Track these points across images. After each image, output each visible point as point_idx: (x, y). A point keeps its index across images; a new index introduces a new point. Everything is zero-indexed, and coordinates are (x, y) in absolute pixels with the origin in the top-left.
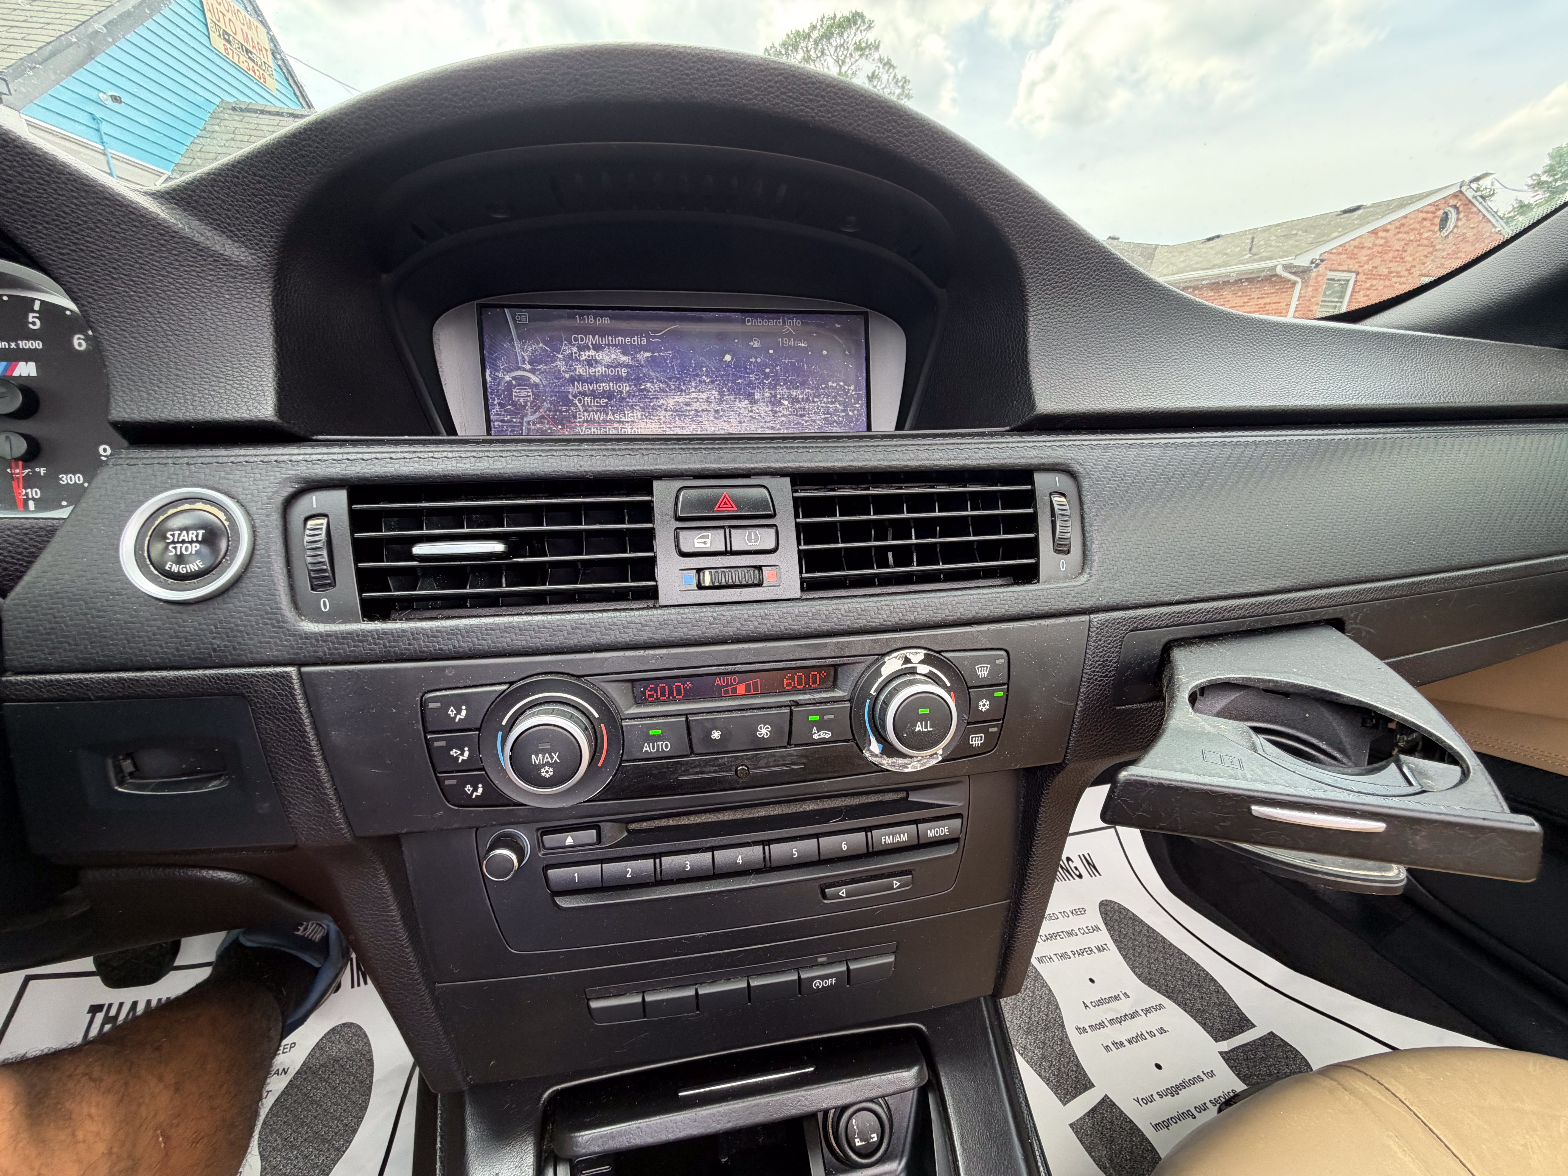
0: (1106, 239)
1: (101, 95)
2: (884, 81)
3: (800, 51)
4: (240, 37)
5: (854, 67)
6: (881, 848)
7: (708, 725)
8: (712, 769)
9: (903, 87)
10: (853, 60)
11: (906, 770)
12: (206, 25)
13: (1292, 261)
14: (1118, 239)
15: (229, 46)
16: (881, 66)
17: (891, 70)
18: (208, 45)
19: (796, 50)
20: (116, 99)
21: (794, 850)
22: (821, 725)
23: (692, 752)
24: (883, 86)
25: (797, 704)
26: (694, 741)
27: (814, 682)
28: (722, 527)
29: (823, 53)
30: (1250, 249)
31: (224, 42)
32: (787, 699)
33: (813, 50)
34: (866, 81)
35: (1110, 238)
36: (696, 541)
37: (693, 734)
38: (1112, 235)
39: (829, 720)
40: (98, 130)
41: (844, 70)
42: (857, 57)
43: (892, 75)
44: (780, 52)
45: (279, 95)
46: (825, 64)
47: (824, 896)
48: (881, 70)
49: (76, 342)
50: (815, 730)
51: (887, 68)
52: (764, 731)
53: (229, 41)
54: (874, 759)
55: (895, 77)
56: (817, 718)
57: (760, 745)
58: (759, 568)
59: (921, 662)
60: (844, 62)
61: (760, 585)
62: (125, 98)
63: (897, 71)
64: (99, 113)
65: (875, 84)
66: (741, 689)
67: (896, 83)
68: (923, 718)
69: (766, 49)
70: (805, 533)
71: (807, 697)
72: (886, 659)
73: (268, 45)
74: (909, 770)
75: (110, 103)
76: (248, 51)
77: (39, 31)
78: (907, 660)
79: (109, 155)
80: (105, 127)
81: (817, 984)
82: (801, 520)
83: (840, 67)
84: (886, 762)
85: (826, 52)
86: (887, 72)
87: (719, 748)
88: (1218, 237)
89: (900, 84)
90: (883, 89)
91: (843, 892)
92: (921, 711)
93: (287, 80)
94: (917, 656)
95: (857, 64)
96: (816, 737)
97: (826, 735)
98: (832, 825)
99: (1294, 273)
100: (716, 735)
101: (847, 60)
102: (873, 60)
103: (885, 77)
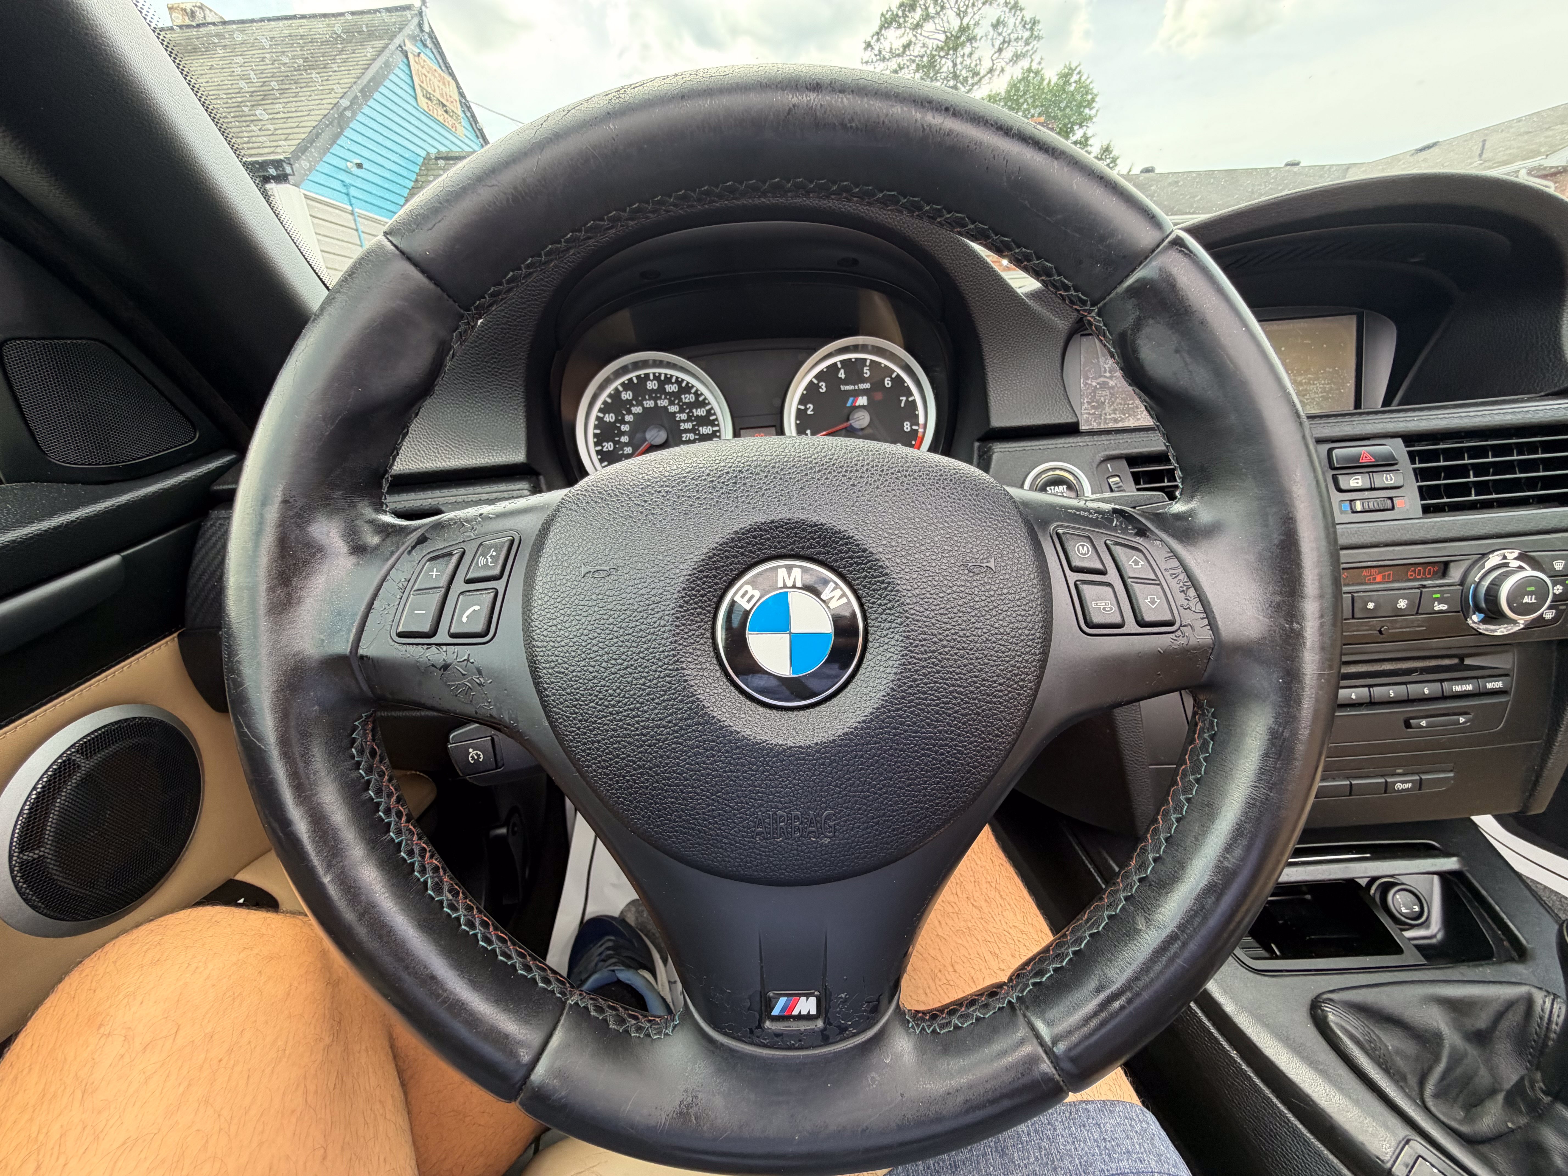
0: (1282, 165)
1: (349, 164)
2: (1011, 26)
3: (918, 10)
4: (437, 95)
5: (977, 17)
6: (1451, 694)
7: (1367, 599)
8: (1365, 628)
9: (1032, 29)
10: (976, 9)
11: (1496, 634)
12: (414, 89)
13: (1542, 162)
14: (1298, 164)
15: (429, 102)
16: (1007, 10)
17: (1018, 12)
18: (415, 105)
19: (914, 10)
20: (359, 166)
21: (1392, 692)
22: (1441, 601)
23: (1353, 618)
24: (1009, 31)
25: (1424, 586)
26: (1356, 610)
27: (1429, 574)
28: (1368, 472)
29: (943, 8)
30: (1481, 155)
31: (427, 101)
32: (1417, 584)
33: (932, 6)
34: (991, 29)
35: (1287, 165)
36: (1351, 481)
37: (1356, 605)
38: (1290, 159)
39: (1447, 598)
40: (347, 194)
41: (965, 22)
42: (980, 5)
43: (1019, 18)
44: (897, 15)
45: (467, 141)
46: (945, 19)
47: (1408, 725)
48: (1007, 15)
49: (886, 382)
50: (1436, 603)
51: (1013, 11)
52: (1402, 604)
53: (429, 99)
54: (1473, 625)
55: (1022, 20)
56: (1438, 596)
57: (1399, 613)
58: (1391, 499)
59: (1516, 559)
60: (965, 12)
61: (1393, 508)
62: (366, 165)
63: (1024, 12)
64: (348, 179)
65: (1000, 31)
66: (1379, 579)
67: (1024, 26)
68: (1531, 593)
69: (882, 15)
70: (1420, 474)
71: (1430, 582)
72: (1491, 556)
73: (456, 96)
74: (1498, 633)
75: (355, 170)
76: (444, 105)
77: (306, 118)
78: (1505, 557)
79: (356, 214)
80: (353, 192)
81: (1399, 786)
82: (1418, 465)
83: (962, 20)
84: (1483, 628)
85: (947, 5)
86: (1014, 15)
87: (1371, 615)
88: (1435, 144)
89: (1028, 27)
90: (1009, 35)
91: (1423, 723)
92: (1529, 589)
93: (471, 125)
94: (1512, 555)
95: (980, 12)
96: (1436, 608)
97: (1444, 607)
98: (1415, 677)
99: (1545, 177)
100: (1371, 606)
101: (970, 10)
102: (998, 5)
103: (1011, 21)
